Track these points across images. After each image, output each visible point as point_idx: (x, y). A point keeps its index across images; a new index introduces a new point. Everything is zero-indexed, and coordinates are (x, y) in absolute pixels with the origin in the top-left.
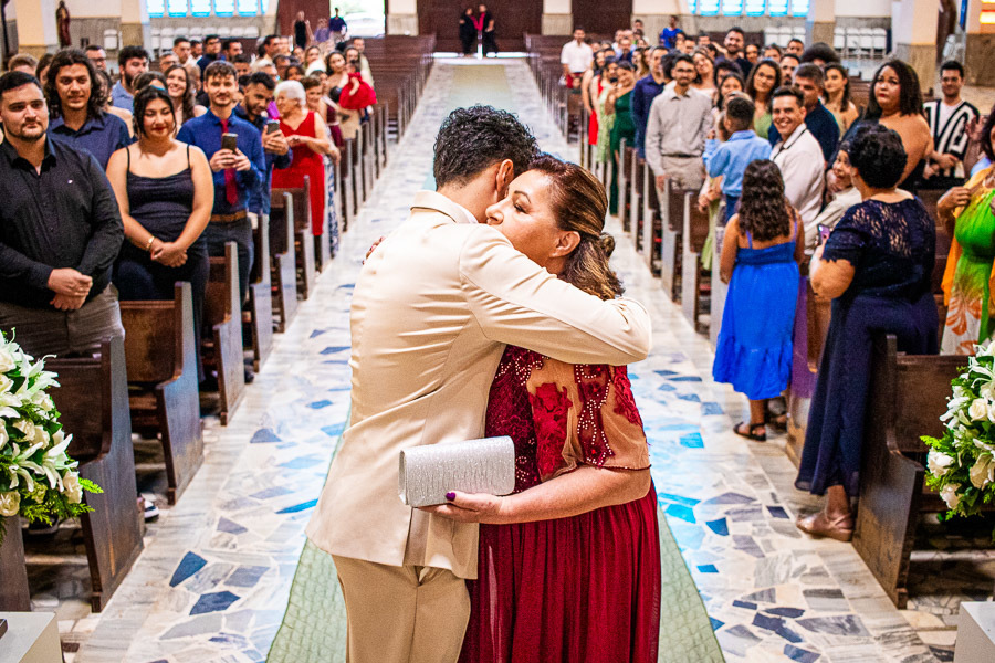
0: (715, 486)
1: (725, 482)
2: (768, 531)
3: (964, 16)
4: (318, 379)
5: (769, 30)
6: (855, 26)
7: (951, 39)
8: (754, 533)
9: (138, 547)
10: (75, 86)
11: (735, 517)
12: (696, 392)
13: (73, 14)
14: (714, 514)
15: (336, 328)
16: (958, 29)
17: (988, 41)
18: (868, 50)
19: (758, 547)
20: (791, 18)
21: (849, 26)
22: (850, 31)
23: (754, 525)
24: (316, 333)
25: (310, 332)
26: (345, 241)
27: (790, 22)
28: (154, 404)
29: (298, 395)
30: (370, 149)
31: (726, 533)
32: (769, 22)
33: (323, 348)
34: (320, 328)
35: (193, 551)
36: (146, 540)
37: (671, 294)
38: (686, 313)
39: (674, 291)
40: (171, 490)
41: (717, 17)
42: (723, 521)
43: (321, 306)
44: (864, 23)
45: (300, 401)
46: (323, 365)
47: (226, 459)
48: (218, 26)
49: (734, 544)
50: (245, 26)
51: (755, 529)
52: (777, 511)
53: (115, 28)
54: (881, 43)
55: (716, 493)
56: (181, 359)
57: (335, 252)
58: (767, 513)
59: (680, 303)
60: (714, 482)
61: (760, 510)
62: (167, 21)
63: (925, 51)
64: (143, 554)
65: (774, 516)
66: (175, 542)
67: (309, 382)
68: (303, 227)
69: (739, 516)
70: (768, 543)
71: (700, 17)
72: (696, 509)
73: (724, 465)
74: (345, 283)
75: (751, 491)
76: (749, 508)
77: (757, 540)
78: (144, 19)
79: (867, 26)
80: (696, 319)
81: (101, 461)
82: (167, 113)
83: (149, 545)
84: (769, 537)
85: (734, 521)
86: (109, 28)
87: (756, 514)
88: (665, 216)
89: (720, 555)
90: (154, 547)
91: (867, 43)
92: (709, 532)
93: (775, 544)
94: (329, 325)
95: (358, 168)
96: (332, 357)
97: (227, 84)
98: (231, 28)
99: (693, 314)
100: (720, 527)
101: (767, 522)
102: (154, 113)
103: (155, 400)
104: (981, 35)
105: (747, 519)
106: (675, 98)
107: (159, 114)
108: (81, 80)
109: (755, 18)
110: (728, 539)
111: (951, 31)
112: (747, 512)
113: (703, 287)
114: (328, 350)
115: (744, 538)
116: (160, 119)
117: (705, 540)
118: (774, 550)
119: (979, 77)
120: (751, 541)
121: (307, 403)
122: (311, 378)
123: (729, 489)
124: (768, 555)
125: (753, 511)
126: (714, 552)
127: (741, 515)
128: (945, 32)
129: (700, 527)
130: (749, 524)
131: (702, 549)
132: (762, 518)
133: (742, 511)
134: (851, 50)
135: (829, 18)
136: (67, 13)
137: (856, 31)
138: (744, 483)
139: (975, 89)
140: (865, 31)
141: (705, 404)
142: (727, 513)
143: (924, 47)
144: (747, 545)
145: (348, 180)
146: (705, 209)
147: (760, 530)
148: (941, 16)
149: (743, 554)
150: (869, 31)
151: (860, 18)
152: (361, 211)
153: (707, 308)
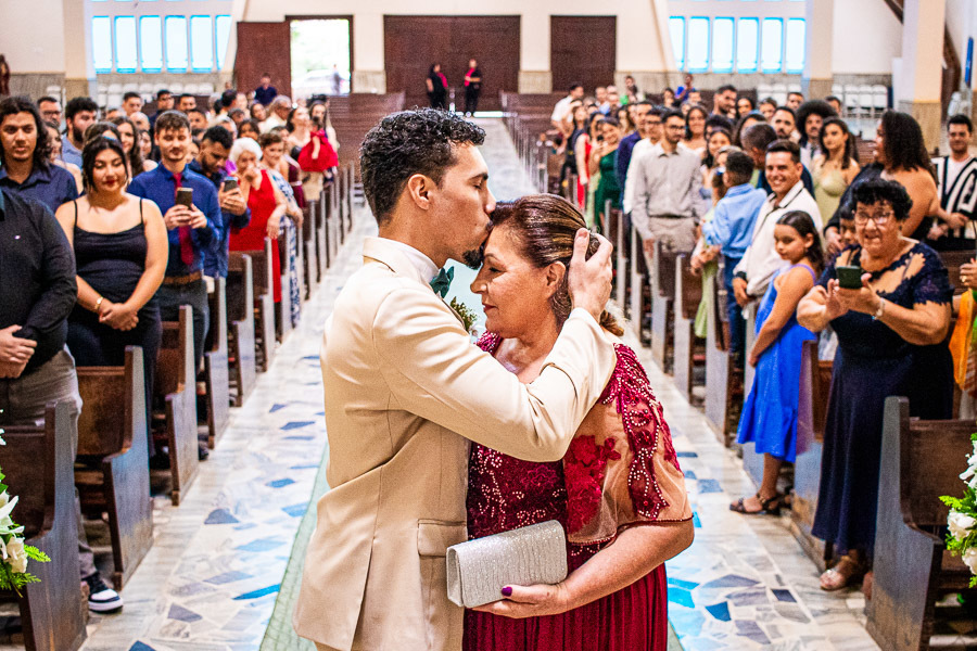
0: (714, 568)
1: (725, 563)
2: (773, 616)
3: (969, 72)
4: (278, 456)
5: (761, 88)
6: (853, 83)
7: (956, 96)
8: (758, 618)
9: (80, 636)
10: (21, 135)
11: (737, 601)
12: (692, 469)
13: (13, 70)
14: (715, 597)
15: (297, 402)
16: (963, 85)
18: (868, 109)
19: (762, 633)
20: (785, 75)
21: (847, 83)
22: (849, 88)
23: (758, 609)
24: (276, 407)
25: (270, 407)
26: (307, 310)
27: (785, 79)
28: (100, 479)
29: (258, 473)
30: (335, 212)
31: (727, 618)
32: (762, 79)
33: (284, 423)
34: (280, 402)
35: (141, 640)
36: (90, 629)
37: (662, 366)
38: (679, 385)
39: (665, 361)
40: (117, 574)
41: (706, 74)
42: (724, 605)
43: (281, 378)
44: (863, 80)
45: (258, 479)
46: (285, 441)
47: (178, 541)
48: (170, 83)
49: (737, 630)
50: (198, 83)
51: (760, 614)
52: (782, 594)
53: (59, 84)
54: (882, 102)
55: (717, 575)
56: (130, 431)
57: (296, 320)
58: (771, 596)
59: (672, 375)
60: (714, 564)
61: (764, 594)
62: (114, 78)
63: (929, 109)
64: (86, 643)
65: (779, 600)
66: (122, 631)
67: (269, 459)
68: (263, 292)
69: (741, 600)
70: (774, 628)
72: (694, 593)
73: (724, 546)
74: (307, 355)
75: (754, 574)
76: (752, 591)
77: (762, 625)
78: (91, 75)
79: (867, 84)
80: (690, 391)
81: (43, 538)
82: (117, 165)
83: (93, 633)
84: (774, 622)
85: (736, 605)
86: (52, 84)
87: (760, 599)
88: (654, 281)
89: (721, 641)
90: (98, 636)
91: (867, 101)
92: (709, 617)
93: (781, 630)
94: (290, 399)
95: (322, 232)
96: (294, 432)
97: (181, 138)
98: (184, 85)
99: (686, 387)
100: (720, 611)
101: (772, 606)
102: (104, 164)
103: (101, 475)
105: (750, 603)
106: (664, 155)
107: (109, 166)
108: (27, 129)
109: (747, 75)
110: (730, 624)
111: (956, 88)
112: (750, 595)
113: (697, 357)
114: (290, 426)
115: (747, 623)
116: (111, 171)
117: (705, 625)
118: (781, 636)
120: (755, 626)
121: (266, 481)
122: (272, 455)
123: (730, 571)
124: (774, 641)
125: (756, 594)
126: (715, 639)
127: (744, 598)
128: (950, 89)
129: (699, 612)
130: (752, 609)
131: (703, 635)
132: (767, 601)
133: (744, 594)
134: (850, 108)
135: (826, 75)
136: (7, 67)
137: (855, 89)
138: (746, 565)
140: (864, 88)
141: (702, 481)
142: (729, 597)
143: (928, 104)
144: (751, 630)
145: (311, 245)
146: (697, 271)
147: (765, 615)
148: (945, 73)
149: (746, 640)
150: (869, 89)
151: (859, 75)
152: (324, 278)
153: (702, 380)
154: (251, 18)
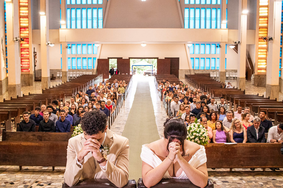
5: (211, 73)
6: (231, 72)
17: (259, 76)
18: (235, 77)
20: (216, 70)
21: (230, 72)
22: (230, 73)
27: (216, 71)
32: (211, 71)
41: (199, 70)
44: (233, 71)
48: (83, 72)
50: (89, 72)
53: (59, 72)
62: (71, 70)
71: (195, 70)
78: (67, 70)
79: (234, 72)
86: (58, 72)
98: (86, 72)
104: (258, 75)
109: (208, 70)
111: (253, 73)
119: (258, 85)
128: (251, 73)
134: (230, 77)
135: (225, 71)
137: (232, 73)
139: (257, 87)
140: (233, 73)
150: (235, 73)
151: (232, 70)
154: (101, 58)
